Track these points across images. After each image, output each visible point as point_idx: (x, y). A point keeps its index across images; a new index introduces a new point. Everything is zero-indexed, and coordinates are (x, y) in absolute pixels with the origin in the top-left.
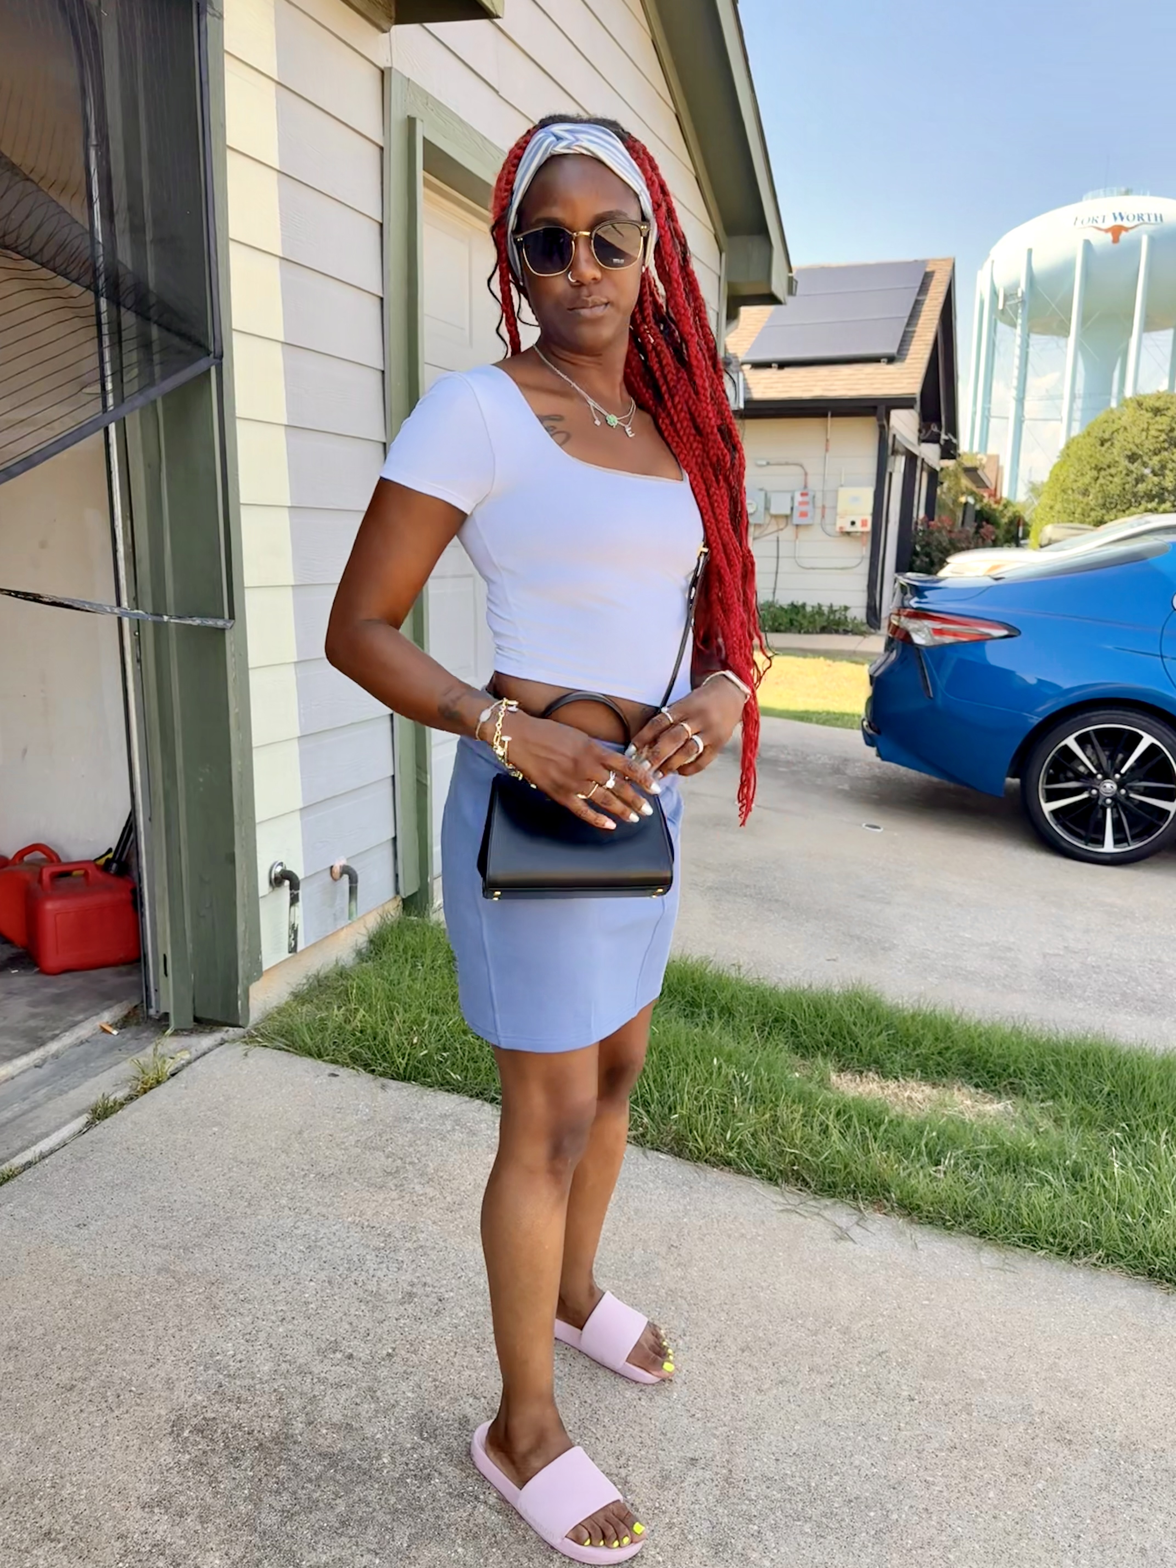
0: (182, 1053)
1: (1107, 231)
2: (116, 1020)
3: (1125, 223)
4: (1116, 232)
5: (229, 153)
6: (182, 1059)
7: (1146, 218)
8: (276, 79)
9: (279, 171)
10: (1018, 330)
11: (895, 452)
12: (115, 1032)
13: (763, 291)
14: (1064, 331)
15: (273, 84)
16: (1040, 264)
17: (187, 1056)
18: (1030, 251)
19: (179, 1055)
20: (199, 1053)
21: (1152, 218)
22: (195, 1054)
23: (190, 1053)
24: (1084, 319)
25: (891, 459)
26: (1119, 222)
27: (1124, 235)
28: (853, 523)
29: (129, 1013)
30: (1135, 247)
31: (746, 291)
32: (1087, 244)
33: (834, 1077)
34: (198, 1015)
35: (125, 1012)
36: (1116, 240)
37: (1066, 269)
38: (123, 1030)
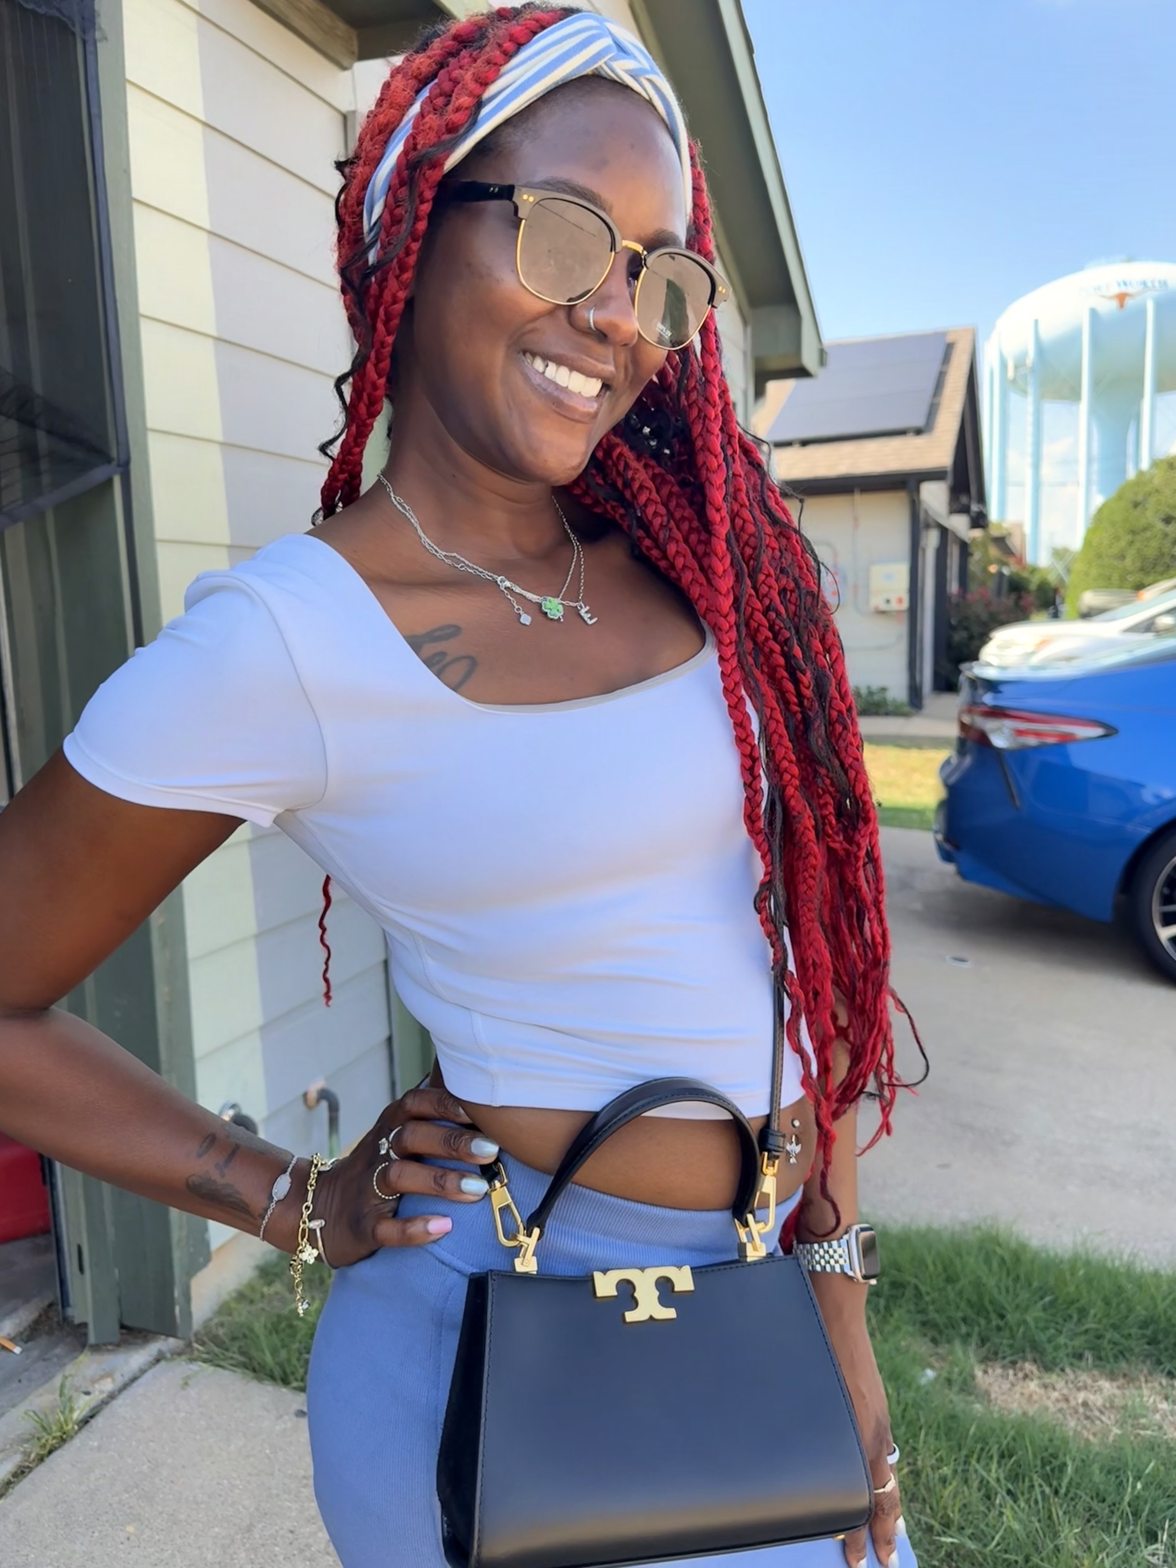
0: (102, 1382)
1: (1111, 298)
2: (21, 1329)
3: (1130, 290)
4: (1122, 298)
5: (136, 208)
6: (101, 1392)
7: (1149, 284)
8: (203, 118)
9: (210, 232)
10: (1030, 399)
11: (928, 526)
12: (17, 1350)
13: (791, 364)
14: (1075, 396)
15: (199, 127)
16: (1048, 333)
17: (108, 1386)
18: (1036, 322)
19: (97, 1386)
20: (127, 1378)
21: (1157, 284)
22: (120, 1381)
23: (114, 1380)
24: (1096, 383)
25: (924, 533)
26: (1123, 289)
27: (1129, 302)
28: (888, 601)
29: (40, 1316)
30: (1142, 312)
31: (775, 364)
32: (1094, 313)
33: (979, 1373)
34: (127, 1322)
35: (34, 1315)
36: (1122, 305)
37: (1074, 338)
38: (30, 1344)
